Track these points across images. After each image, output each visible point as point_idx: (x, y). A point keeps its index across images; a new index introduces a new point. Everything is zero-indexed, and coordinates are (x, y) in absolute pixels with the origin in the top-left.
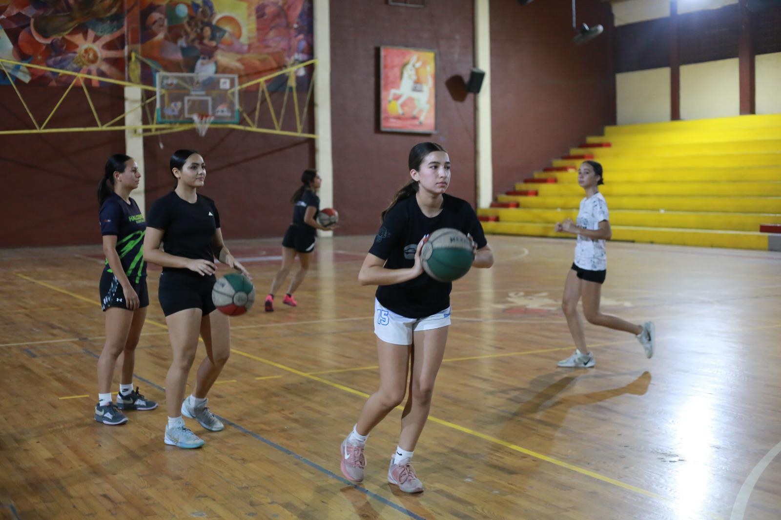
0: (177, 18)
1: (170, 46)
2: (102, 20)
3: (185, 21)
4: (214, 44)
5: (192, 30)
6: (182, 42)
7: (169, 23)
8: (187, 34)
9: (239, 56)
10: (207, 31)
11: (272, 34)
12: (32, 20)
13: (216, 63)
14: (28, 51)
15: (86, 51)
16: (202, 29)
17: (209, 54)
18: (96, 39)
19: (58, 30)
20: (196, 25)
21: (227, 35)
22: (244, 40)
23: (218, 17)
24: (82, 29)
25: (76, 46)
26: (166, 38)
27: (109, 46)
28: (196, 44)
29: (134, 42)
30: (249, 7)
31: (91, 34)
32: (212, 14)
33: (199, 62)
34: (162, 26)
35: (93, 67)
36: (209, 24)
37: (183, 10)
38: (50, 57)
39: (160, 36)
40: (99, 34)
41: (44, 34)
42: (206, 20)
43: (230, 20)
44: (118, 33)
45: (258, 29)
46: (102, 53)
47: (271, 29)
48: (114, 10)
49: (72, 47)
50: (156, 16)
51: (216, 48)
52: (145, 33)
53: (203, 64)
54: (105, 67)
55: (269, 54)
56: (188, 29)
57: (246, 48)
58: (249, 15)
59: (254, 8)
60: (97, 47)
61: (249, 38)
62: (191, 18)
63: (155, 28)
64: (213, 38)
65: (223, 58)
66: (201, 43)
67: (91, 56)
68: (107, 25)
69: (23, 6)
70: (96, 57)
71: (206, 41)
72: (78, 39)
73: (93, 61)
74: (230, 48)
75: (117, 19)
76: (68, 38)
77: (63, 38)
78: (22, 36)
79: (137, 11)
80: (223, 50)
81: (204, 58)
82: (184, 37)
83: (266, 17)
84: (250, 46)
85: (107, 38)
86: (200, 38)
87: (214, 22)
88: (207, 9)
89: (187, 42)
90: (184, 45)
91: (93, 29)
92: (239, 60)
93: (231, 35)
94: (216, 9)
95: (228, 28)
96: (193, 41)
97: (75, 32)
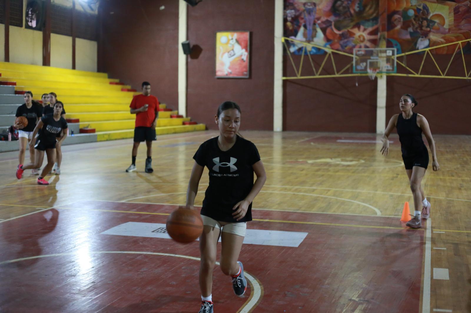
0: (409, 17)
1: (404, 32)
2: (368, 20)
3: (412, 19)
4: (429, 29)
5: (416, 23)
6: (410, 30)
7: (403, 19)
8: (413, 25)
9: (443, 35)
10: (425, 23)
11: (463, 22)
12: (333, 23)
13: (429, 40)
14: (331, 37)
15: (359, 37)
16: (422, 22)
17: (425, 35)
18: (365, 30)
19: (345, 27)
20: (419, 20)
21: (436, 24)
22: (446, 26)
23: (431, 15)
24: (358, 26)
25: (354, 34)
26: (402, 28)
27: (371, 33)
28: (419, 30)
29: (383, 30)
30: (450, 9)
31: (362, 28)
32: (428, 13)
33: (419, 40)
34: (399, 21)
35: (362, 44)
36: (426, 19)
37: (411, 13)
38: (341, 40)
39: (399, 27)
40: (366, 27)
41: (339, 29)
42: (424, 17)
43: (439, 16)
44: (375, 27)
45: (455, 20)
46: (367, 37)
47: (463, 20)
48: (374, 15)
49: (352, 34)
50: (397, 16)
51: (430, 31)
52: (390, 25)
53: (421, 40)
54: (368, 44)
55: (461, 33)
56: (414, 22)
57: (447, 31)
58: (450, 13)
59: (453, 9)
60: (365, 34)
61: (449, 25)
62: (416, 16)
63: (395, 23)
64: (428, 26)
65: (433, 37)
66: (421, 29)
67: (362, 39)
68: (370, 23)
69: (329, 16)
70: (364, 39)
71: (424, 28)
72: (355, 31)
73: (362, 41)
74: (438, 31)
75: (375, 19)
76: (350, 30)
77: (348, 31)
78: (328, 31)
79: (385, 15)
80: (434, 32)
81: (422, 37)
82: (412, 27)
83: (460, 13)
84: (449, 29)
85: (370, 29)
86: (421, 27)
87: (429, 18)
88: (425, 11)
89: (413, 30)
90: (412, 31)
91: (363, 25)
92: (443, 38)
93: (438, 24)
94: (430, 10)
95: (437, 21)
96: (417, 28)
97: (354, 27)
